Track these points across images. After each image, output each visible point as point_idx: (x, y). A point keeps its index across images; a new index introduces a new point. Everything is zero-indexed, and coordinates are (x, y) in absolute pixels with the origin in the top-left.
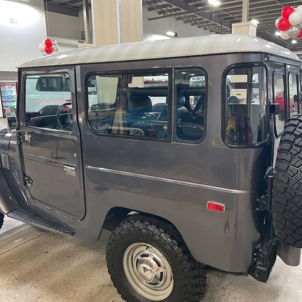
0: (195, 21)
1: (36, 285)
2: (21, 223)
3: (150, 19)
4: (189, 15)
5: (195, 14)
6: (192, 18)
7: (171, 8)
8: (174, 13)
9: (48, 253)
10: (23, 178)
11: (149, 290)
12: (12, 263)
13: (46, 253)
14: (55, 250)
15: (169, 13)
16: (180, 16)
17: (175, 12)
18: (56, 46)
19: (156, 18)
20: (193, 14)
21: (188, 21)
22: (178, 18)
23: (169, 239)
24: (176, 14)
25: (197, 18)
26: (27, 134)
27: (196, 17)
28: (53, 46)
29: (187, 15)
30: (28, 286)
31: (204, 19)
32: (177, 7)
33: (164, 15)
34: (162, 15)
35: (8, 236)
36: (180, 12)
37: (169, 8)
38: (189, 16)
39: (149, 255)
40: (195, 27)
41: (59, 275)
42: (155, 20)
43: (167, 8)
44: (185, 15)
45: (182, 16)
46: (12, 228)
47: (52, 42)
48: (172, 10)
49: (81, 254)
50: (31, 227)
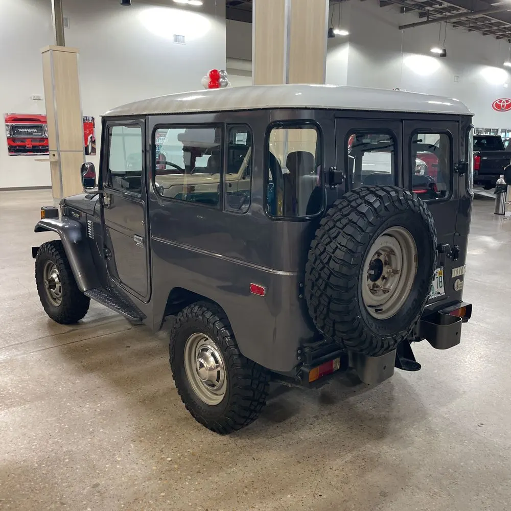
0: (490, 27)
1: (102, 376)
2: (114, 313)
3: (401, 27)
4: (477, 16)
5: (485, 16)
6: (483, 22)
7: (441, 7)
8: (449, 14)
9: (130, 348)
10: (104, 250)
11: (209, 394)
12: (87, 351)
13: (127, 347)
14: (138, 346)
15: (438, 15)
16: (460, 19)
17: (450, 12)
18: (225, 79)
19: (413, 25)
20: (482, 15)
21: (474, 28)
22: (454, 23)
23: (223, 329)
24: (451, 17)
25: (492, 21)
26: (106, 196)
27: (490, 20)
28: (221, 80)
29: (472, 17)
30: (92, 375)
31: (505, 25)
32: (450, 5)
33: (428, 19)
34: (425, 19)
35: (94, 324)
36: (459, 12)
37: (437, 6)
38: (477, 19)
39: (208, 350)
40: (491, 37)
41: (131, 371)
42: (411, 28)
43: (434, 6)
44: (469, 17)
45: (463, 18)
46: (103, 317)
47: (220, 73)
48: (442, 9)
49: (165, 355)
50: (124, 318)
